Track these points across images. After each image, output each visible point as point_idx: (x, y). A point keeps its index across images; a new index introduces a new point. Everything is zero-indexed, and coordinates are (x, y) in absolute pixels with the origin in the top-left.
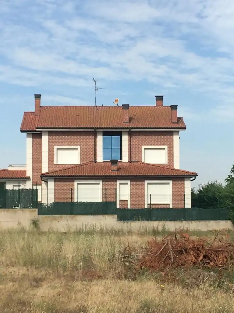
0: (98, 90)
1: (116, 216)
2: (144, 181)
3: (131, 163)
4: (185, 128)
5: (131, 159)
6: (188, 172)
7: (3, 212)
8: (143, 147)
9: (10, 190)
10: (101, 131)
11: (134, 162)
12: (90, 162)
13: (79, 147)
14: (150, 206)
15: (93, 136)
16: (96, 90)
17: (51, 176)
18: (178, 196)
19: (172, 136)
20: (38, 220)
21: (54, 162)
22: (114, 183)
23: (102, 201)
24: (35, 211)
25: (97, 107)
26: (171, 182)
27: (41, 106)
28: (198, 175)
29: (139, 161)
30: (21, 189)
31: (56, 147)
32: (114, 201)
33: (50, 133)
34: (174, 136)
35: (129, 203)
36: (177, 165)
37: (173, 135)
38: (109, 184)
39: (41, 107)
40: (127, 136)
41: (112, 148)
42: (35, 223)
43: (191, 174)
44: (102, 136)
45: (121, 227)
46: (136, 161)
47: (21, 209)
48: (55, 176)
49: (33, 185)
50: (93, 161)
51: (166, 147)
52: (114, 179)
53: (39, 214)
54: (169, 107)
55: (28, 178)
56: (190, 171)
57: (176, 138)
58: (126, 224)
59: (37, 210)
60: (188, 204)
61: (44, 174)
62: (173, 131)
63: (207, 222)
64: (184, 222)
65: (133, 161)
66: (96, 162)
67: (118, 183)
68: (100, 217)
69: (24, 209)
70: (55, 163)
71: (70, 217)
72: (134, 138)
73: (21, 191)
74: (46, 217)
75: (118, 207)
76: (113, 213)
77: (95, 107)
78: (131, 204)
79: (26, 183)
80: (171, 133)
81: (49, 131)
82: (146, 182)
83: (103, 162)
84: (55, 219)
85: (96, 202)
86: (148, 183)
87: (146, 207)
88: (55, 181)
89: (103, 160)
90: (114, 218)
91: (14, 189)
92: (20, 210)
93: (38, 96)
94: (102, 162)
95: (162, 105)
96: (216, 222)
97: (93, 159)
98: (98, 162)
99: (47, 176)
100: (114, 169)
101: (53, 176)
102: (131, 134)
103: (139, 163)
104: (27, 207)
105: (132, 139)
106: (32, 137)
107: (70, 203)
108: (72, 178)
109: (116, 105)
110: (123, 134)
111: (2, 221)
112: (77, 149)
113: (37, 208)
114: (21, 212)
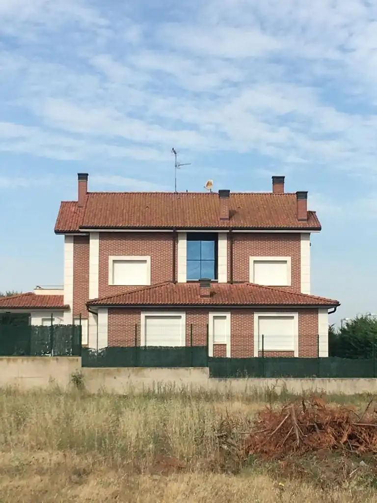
0: (180, 167)
1: (207, 369)
2: (253, 314)
3: (232, 284)
4: (319, 229)
5: (231, 278)
6: (324, 300)
8: (252, 259)
9: (37, 326)
10: (185, 233)
11: (237, 282)
13: (148, 258)
14: (263, 354)
15: (172, 241)
16: (176, 166)
17: (103, 304)
18: (308, 337)
20: (81, 376)
21: (108, 282)
22: (205, 316)
23: (185, 346)
24: (77, 360)
25: (177, 193)
26: (296, 315)
27: (88, 191)
28: (339, 305)
29: (246, 280)
30: (55, 325)
31: (111, 258)
32: (205, 344)
33: (103, 236)
34: (302, 241)
35: (228, 348)
36: (306, 289)
37: (299, 240)
38: (197, 318)
39: (88, 193)
40: (226, 241)
41: (201, 260)
42: (77, 380)
43: (329, 303)
44: (186, 241)
45: (214, 389)
46: (241, 280)
47: (55, 357)
48: (109, 305)
49: (74, 319)
50: (172, 280)
51: (289, 259)
52: (205, 309)
53: (83, 366)
54: (294, 194)
55: (67, 308)
56: (327, 297)
57: (304, 244)
58: (223, 382)
59: (80, 358)
60: (324, 352)
61: (92, 302)
62: (299, 234)
63: (355, 380)
64: (317, 380)
65: (236, 280)
66: (175, 282)
67: (211, 315)
68: (182, 371)
69: (59, 357)
70: (109, 284)
71: (133, 371)
72: (237, 244)
73: (54, 328)
74: (94, 371)
75: (211, 354)
76: (202, 365)
77: (175, 193)
78: (232, 351)
79: (62, 316)
80: (297, 237)
81: (100, 233)
82: (256, 316)
83: (188, 282)
84: (109, 374)
85: (175, 347)
86: (259, 317)
87: (256, 355)
88: (109, 313)
89: (187, 279)
90: (204, 372)
91: (44, 325)
92: (53, 359)
93: (83, 177)
94: (186, 282)
95: (283, 192)
96: (369, 381)
97: (172, 277)
98: (179, 281)
99: (97, 305)
100: (205, 294)
101: (106, 305)
102: (232, 237)
103: (245, 284)
104: (64, 355)
105: (233, 245)
106: (73, 241)
107: (133, 347)
108: (136, 309)
109: (209, 192)
110: (219, 238)
111: (24, 376)
112: (145, 261)
113: (80, 356)
114: (55, 361)
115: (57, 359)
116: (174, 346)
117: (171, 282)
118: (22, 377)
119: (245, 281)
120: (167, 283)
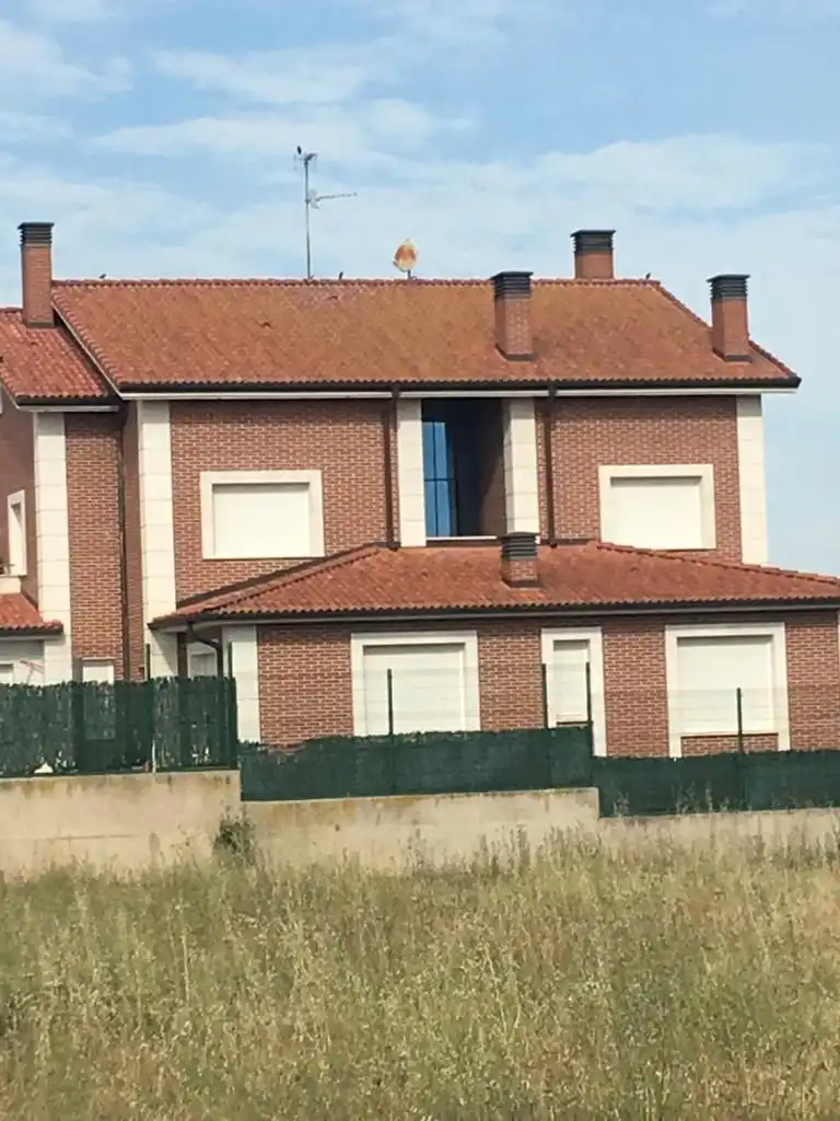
0: (319, 203)
1: (593, 793)
2: (663, 631)
3: (554, 546)
4: (793, 382)
5: (551, 531)
7: (78, 791)
8: (606, 472)
10: (416, 399)
11: (566, 542)
12: (370, 545)
13: (314, 476)
14: (741, 745)
15: (379, 425)
17: (243, 616)
18: (812, 694)
19: (728, 417)
21: (200, 549)
23: (478, 728)
24: (228, 780)
25: (315, 283)
26: (779, 632)
27: (54, 278)
29: (590, 536)
31: (208, 479)
33: (181, 412)
34: (740, 420)
35: (600, 732)
36: (756, 551)
37: (734, 416)
38: (510, 647)
39: (54, 284)
40: (533, 422)
41: (435, 480)
42: (229, 837)
44: (419, 423)
46: (577, 536)
47: (165, 775)
48: (260, 615)
49: (78, 665)
50: (383, 539)
51: (706, 471)
52: (522, 622)
53: (244, 797)
55: (55, 631)
57: (747, 427)
58: (639, 828)
59: (235, 775)
61: (218, 608)
62: (733, 397)
65: (563, 536)
66: (396, 547)
67: (548, 638)
68: (524, 799)
69: (173, 774)
70: (205, 557)
71: (387, 806)
72: (562, 429)
74: (276, 810)
75: (600, 749)
76: (578, 782)
77: (306, 282)
78: (610, 740)
79: (41, 653)
80: (727, 407)
81: (172, 402)
82: (671, 635)
83: (430, 544)
84: (321, 818)
86: (678, 639)
87: (675, 751)
88: (261, 641)
89: (428, 535)
90: (584, 802)
92: (158, 781)
93: (36, 234)
94: (424, 544)
95: (612, 276)
97: (383, 532)
98: (404, 543)
100: (525, 577)
101: (250, 616)
102: (551, 410)
103: (590, 545)
104: (187, 765)
105: (553, 433)
106: (62, 428)
108: (338, 625)
109: (405, 277)
110: (512, 413)
111: (75, 833)
112: (305, 486)
113: (234, 767)
114: (165, 786)
115: (170, 780)
116: (453, 729)
117: (380, 544)
118: (70, 838)
119: (591, 539)
120: (373, 550)
